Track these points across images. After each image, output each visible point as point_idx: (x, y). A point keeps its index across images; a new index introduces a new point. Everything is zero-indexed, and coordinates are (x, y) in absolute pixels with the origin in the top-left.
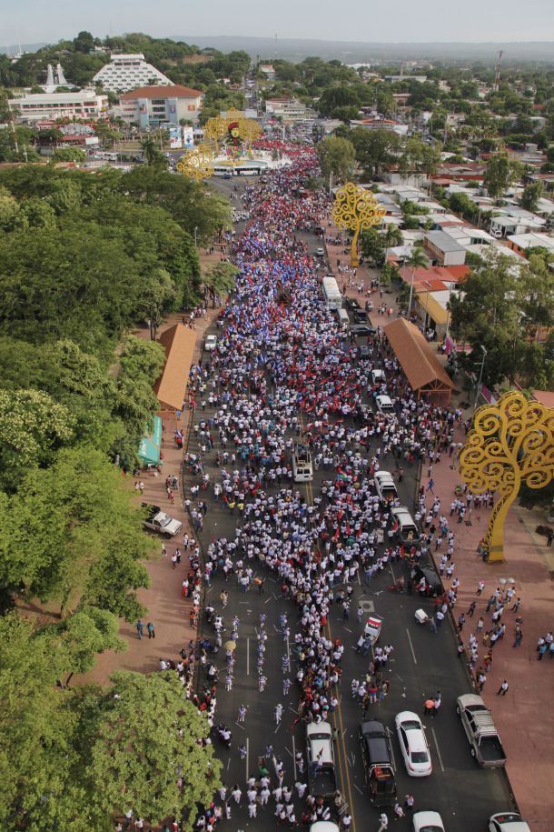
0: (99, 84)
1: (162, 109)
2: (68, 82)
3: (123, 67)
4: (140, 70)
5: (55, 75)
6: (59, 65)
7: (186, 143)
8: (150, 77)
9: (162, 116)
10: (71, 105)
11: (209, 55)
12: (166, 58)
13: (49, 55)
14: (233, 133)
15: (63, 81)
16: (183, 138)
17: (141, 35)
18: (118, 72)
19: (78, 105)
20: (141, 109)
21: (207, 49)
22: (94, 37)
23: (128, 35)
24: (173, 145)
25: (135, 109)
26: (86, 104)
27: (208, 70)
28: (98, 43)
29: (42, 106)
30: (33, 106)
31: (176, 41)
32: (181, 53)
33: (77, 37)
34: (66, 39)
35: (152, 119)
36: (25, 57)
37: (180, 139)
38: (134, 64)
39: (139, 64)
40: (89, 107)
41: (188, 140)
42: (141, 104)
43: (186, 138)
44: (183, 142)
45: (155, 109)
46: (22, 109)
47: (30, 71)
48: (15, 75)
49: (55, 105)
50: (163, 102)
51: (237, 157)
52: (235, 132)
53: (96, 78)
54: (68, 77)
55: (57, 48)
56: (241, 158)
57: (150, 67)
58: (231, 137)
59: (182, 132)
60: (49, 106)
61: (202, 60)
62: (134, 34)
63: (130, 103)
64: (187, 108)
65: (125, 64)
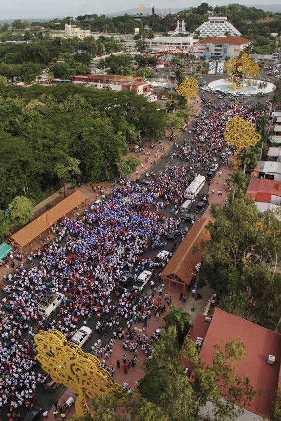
0: (198, 33)
1: (219, 50)
2: (187, 30)
3: (214, 24)
4: (223, 26)
5: (181, 26)
6: (183, 21)
7: (218, 71)
8: (228, 30)
9: (219, 54)
10: (176, 44)
11: (277, 17)
12: (248, 19)
13: (182, 16)
15: (184, 29)
16: (216, 67)
17: (238, 5)
18: (211, 27)
19: (179, 44)
20: (207, 49)
21: (276, 14)
22: (209, 6)
23: (230, 5)
24: (210, 72)
25: (204, 49)
26: (184, 44)
27: (266, 27)
28: (210, 9)
29: (161, 43)
30: (156, 43)
31: (258, 9)
32: (257, 16)
33: (200, 6)
34: (194, 7)
35: (213, 55)
36: (168, 16)
37: (214, 69)
38: (221, 22)
39: (223, 22)
40: (185, 46)
41: (220, 70)
42: (208, 46)
43: (218, 68)
44: (216, 70)
45: (216, 50)
46: (151, 44)
47: (168, 24)
48: (160, 25)
49: (168, 43)
50: (221, 46)
51: (239, 83)
52: (240, 69)
53: (197, 30)
54: (187, 28)
55: (188, 12)
56: (241, 84)
57: (230, 25)
58: (237, 71)
59: (217, 64)
60: (164, 43)
61: (268, 20)
62: (234, 5)
63: (202, 45)
64: (234, 50)
65: (216, 22)
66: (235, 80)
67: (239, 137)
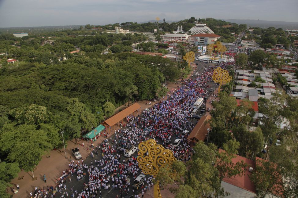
0: (190, 32)
1: (203, 40)
2: (183, 31)
3: (199, 28)
4: (204, 28)
5: (180, 29)
6: (181, 26)
8: (207, 31)
9: (203, 43)
10: (178, 37)
11: (234, 25)
12: (217, 25)
13: (180, 23)
14: (215, 49)
15: (182, 30)
16: (202, 49)
17: (211, 18)
18: (197, 29)
19: (180, 37)
20: (196, 40)
21: (233, 23)
22: (195, 19)
23: (207, 18)
24: (199, 52)
25: (194, 40)
26: (183, 37)
27: (228, 29)
28: (196, 20)
29: (169, 37)
30: (167, 37)
31: (222, 21)
32: (223, 24)
33: (190, 18)
34: (187, 19)
35: (199, 43)
36: (172, 24)
37: (201, 50)
38: (203, 27)
39: (204, 27)
40: (183, 38)
41: (204, 50)
42: (196, 38)
43: (203, 49)
44: (202, 50)
45: (201, 40)
46: (164, 38)
47: (173, 27)
48: (168, 28)
49: (173, 37)
50: (204, 38)
51: (216, 57)
52: (216, 49)
53: (189, 30)
54: (184, 30)
55: (184, 21)
56: (217, 57)
57: (208, 28)
58: (214, 50)
59: (202, 47)
60: (172, 37)
61: (229, 26)
62: (209, 18)
63: (193, 38)
64: (211, 40)
65: (200, 27)
66: (213, 55)
67: (221, 79)
